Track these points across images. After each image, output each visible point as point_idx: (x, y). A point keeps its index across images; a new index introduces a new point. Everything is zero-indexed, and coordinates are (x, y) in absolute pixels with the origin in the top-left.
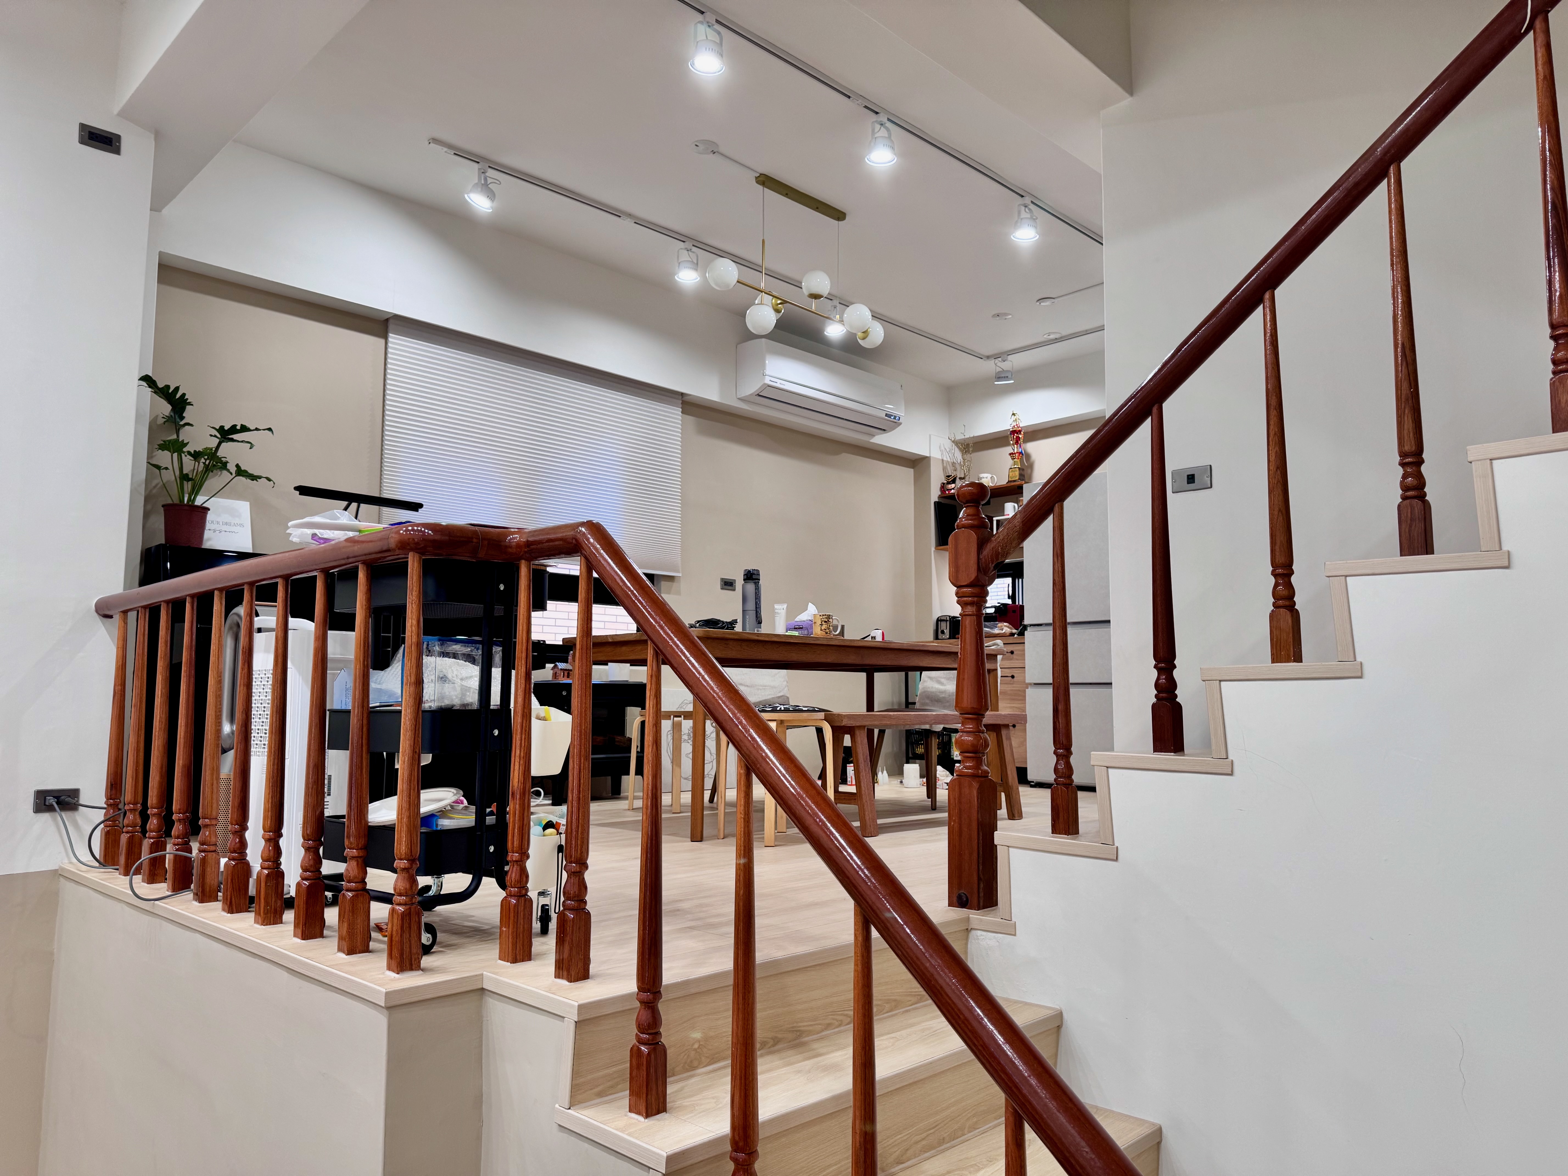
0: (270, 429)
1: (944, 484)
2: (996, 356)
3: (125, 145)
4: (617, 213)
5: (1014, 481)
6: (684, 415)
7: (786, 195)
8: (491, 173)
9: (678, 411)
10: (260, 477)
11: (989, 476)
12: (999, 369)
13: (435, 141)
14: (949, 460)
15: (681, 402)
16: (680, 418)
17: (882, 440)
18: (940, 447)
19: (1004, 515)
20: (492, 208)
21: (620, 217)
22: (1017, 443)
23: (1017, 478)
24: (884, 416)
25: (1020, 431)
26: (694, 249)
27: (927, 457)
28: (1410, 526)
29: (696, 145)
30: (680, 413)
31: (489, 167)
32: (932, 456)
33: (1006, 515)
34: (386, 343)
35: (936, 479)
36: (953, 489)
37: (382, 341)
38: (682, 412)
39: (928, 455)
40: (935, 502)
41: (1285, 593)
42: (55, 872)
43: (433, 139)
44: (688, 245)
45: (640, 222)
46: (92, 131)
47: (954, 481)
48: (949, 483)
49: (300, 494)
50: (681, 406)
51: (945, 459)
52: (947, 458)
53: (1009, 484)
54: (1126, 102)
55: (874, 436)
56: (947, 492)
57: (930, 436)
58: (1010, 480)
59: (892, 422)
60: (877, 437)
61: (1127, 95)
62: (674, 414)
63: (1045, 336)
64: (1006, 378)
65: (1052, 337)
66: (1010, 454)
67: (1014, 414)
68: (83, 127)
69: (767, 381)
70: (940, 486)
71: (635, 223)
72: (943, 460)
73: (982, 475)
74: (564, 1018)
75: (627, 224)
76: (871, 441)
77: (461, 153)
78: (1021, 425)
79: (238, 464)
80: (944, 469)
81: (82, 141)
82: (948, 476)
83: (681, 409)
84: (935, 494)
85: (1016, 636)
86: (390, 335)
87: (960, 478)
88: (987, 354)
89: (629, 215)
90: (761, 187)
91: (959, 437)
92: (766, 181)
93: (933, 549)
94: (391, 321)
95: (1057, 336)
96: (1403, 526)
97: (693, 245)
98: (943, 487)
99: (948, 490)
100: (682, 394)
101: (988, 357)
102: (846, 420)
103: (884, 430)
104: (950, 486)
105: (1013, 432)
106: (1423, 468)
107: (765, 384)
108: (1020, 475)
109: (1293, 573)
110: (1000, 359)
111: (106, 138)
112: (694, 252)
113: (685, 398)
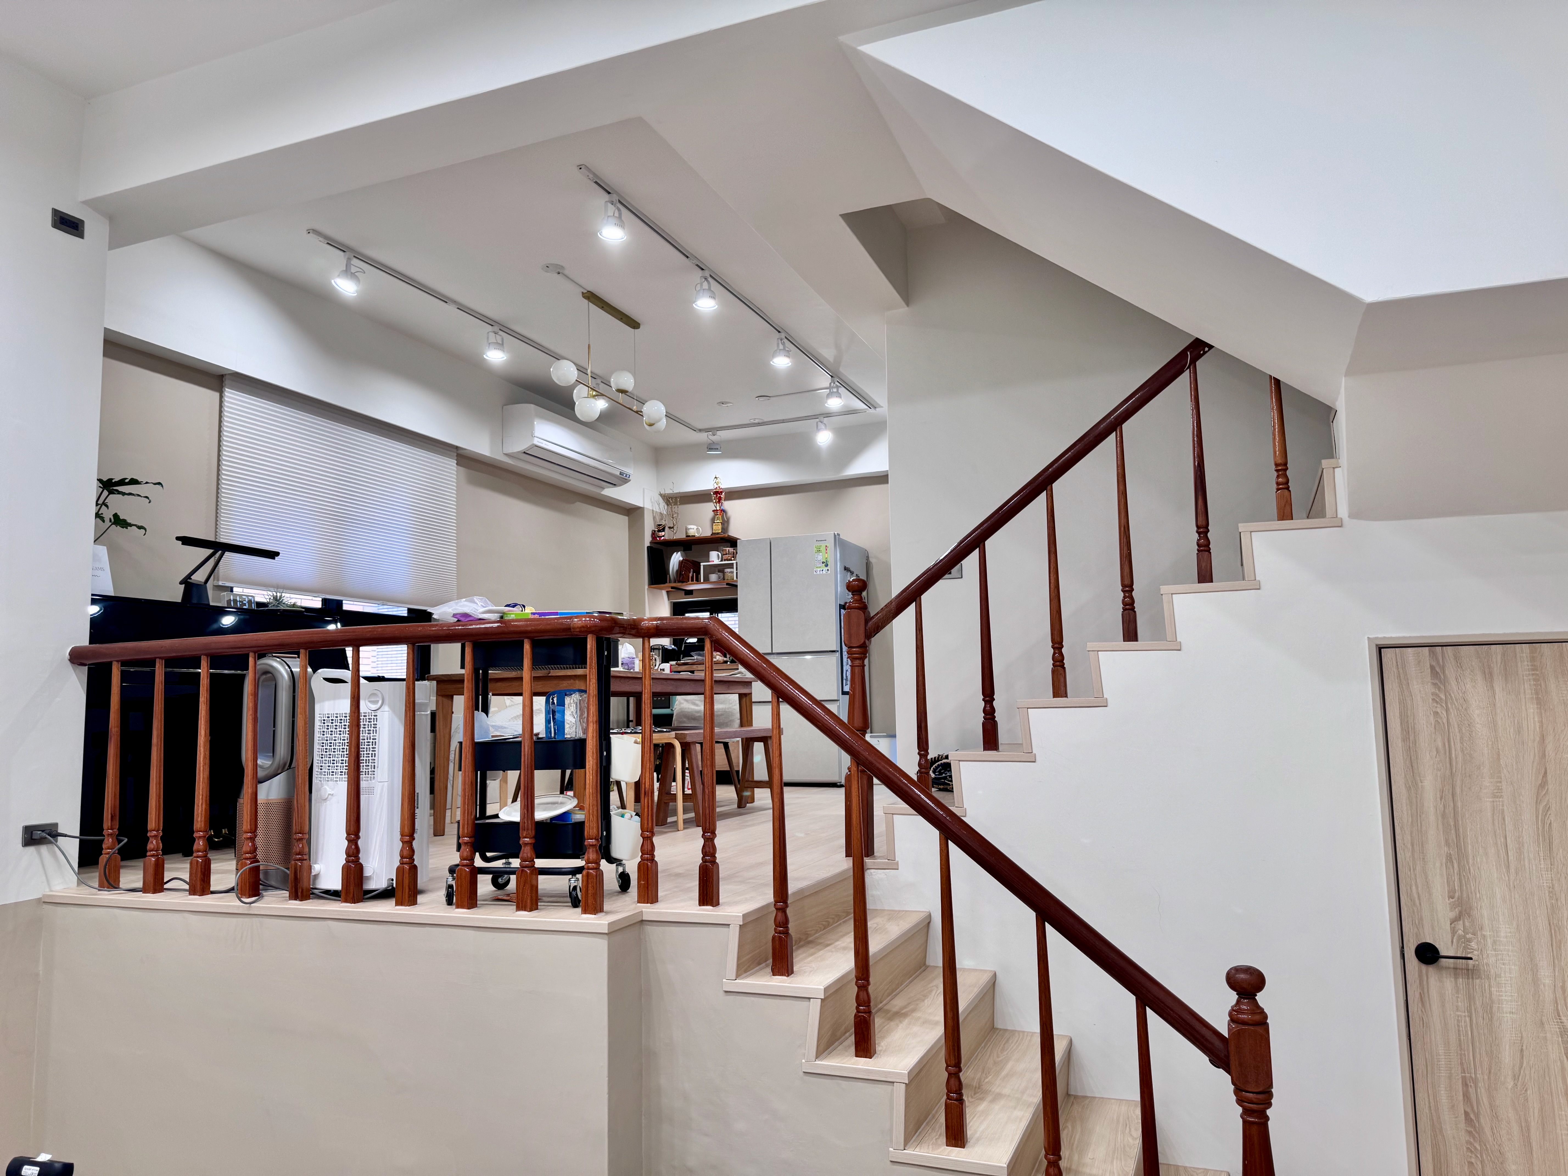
0: (159, 484)
1: (655, 531)
2: (707, 430)
3: (88, 229)
4: (444, 299)
5: (718, 534)
6: (460, 467)
7: (602, 308)
8: (355, 262)
9: (453, 463)
10: (131, 525)
11: (695, 527)
12: (710, 441)
13: (316, 232)
14: (658, 511)
15: (456, 454)
16: (455, 469)
17: (611, 492)
18: (651, 499)
19: (709, 562)
20: (357, 291)
21: (446, 302)
22: (719, 502)
23: (720, 531)
24: (618, 474)
25: (721, 492)
26: (501, 333)
27: (641, 507)
28: (1129, 625)
29: (547, 267)
30: (456, 465)
31: (354, 256)
32: (645, 506)
33: (711, 561)
34: (221, 397)
35: (649, 526)
36: (663, 536)
37: (217, 395)
38: (457, 464)
39: (642, 506)
40: (648, 547)
41: (1060, 658)
42: (39, 900)
43: (313, 230)
44: (496, 328)
45: (462, 308)
46: (63, 216)
47: (663, 530)
48: (659, 531)
49: (182, 544)
50: (456, 458)
51: (654, 510)
52: (656, 509)
53: (713, 536)
54: (903, 310)
55: (604, 488)
56: (658, 539)
57: (644, 489)
58: (714, 532)
59: (623, 479)
60: (606, 490)
61: (906, 306)
62: (450, 465)
63: (751, 421)
64: (716, 449)
65: (757, 421)
66: (713, 511)
67: (716, 478)
68: (55, 212)
69: (536, 442)
70: (651, 533)
71: (458, 308)
72: (653, 510)
73: (689, 527)
74: (729, 925)
75: (451, 309)
76: (602, 493)
77: (332, 243)
78: (722, 487)
79: (116, 514)
80: (654, 518)
81: (55, 225)
82: (660, 525)
83: (456, 462)
84: (647, 540)
85: (729, 663)
86: (226, 389)
87: (670, 528)
88: (701, 427)
89: (455, 302)
90: (586, 301)
91: (668, 491)
92: (591, 297)
93: (646, 587)
94: (227, 377)
95: (760, 421)
96: (1125, 625)
97: (500, 330)
98: (654, 534)
99: (658, 537)
100: (457, 448)
101: (700, 430)
102: (588, 475)
103: (615, 485)
104: (660, 533)
105: (716, 493)
106: (1134, 593)
107: (533, 444)
108: (723, 529)
109: (1063, 647)
110: (711, 433)
111: (74, 223)
112: (500, 335)
113: (460, 452)
